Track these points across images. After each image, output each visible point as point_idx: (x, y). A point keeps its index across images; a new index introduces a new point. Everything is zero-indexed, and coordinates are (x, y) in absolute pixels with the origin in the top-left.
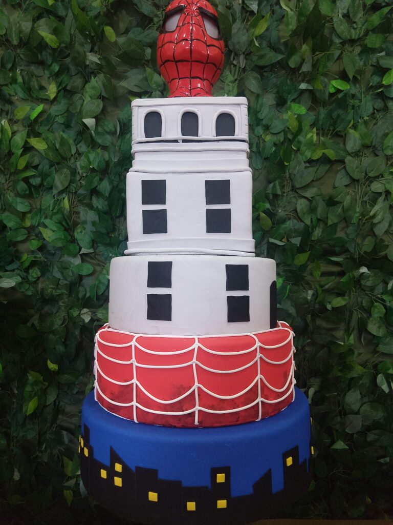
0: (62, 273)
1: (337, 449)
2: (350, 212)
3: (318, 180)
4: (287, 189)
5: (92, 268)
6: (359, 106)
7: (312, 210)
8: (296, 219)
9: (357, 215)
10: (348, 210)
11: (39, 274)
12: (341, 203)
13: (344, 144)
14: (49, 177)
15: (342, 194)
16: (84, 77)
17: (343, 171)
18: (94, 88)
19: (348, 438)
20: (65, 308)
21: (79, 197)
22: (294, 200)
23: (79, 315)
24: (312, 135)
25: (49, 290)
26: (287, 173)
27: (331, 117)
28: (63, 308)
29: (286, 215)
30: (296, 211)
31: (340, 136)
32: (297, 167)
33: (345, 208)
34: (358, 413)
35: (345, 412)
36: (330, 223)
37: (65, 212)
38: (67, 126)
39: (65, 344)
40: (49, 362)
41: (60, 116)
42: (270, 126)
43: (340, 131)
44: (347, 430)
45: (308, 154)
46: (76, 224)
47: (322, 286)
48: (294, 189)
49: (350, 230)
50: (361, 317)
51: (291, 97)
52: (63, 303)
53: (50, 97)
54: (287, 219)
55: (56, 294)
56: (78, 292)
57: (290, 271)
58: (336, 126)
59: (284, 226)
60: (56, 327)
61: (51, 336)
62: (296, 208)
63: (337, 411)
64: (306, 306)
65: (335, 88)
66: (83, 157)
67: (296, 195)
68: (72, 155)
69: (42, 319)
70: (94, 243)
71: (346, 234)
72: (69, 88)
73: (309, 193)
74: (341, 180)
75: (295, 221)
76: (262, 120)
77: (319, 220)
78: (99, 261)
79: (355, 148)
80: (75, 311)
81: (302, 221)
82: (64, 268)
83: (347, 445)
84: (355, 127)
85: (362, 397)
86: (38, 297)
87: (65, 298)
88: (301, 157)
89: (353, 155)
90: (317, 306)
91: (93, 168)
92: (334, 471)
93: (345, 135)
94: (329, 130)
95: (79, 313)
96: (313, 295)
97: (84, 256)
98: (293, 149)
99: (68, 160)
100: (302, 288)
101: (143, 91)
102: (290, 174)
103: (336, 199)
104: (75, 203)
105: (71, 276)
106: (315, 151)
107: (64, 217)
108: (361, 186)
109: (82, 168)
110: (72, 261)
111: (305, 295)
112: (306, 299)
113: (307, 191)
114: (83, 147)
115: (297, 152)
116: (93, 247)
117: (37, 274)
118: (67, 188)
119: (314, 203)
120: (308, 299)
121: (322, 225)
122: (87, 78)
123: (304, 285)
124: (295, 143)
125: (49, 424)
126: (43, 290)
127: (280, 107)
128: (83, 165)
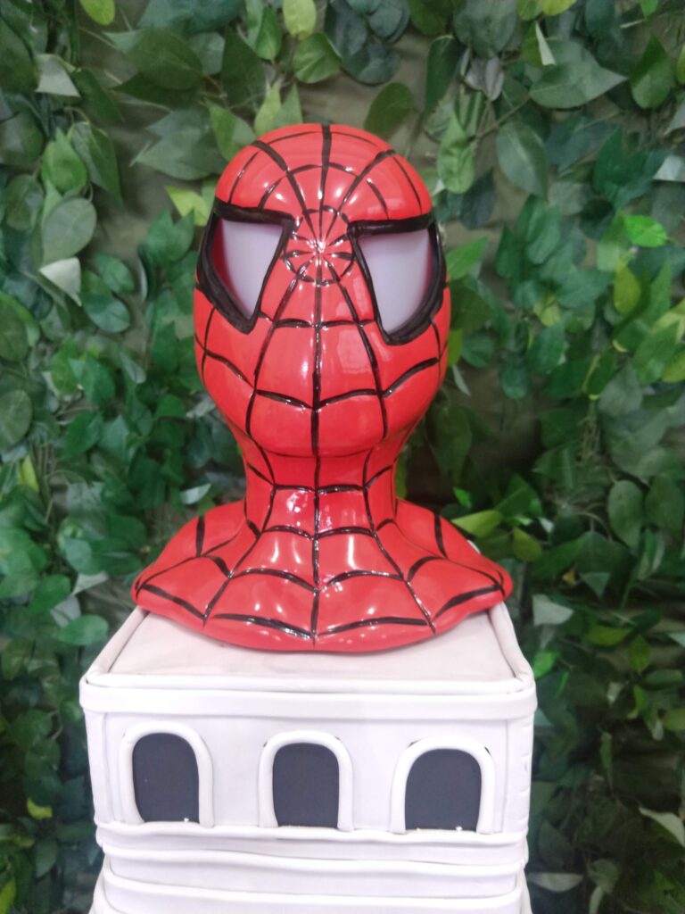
7: (646, 508)
8: (604, 532)
16: (40, 127)
18: (66, 163)
29: (579, 516)
30: (604, 509)
37: (29, 496)
39: (61, 777)
40: (30, 804)
42: (561, 284)
45: (656, 369)
46: (59, 515)
51: (626, 194)
52: (51, 682)
54: (580, 530)
55: (31, 666)
60: (37, 739)
61: (30, 757)
62: (606, 504)
67: (609, 468)
68: (30, 348)
75: (600, 537)
76: (538, 266)
81: (616, 538)
88: (635, 373)
96: (622, 693)
98: (616, 349)
104: (52, 468)
106: (675, 361)
107: (27, 509)
109: (58, 384)
114: (57, 328)
115: (625, 359)
118: (27, 434)
119: (654, 492)
120: (608, 700)
122: (46, 128)
124: (623, 335)
127: (592, 223)
128: (61, 378)
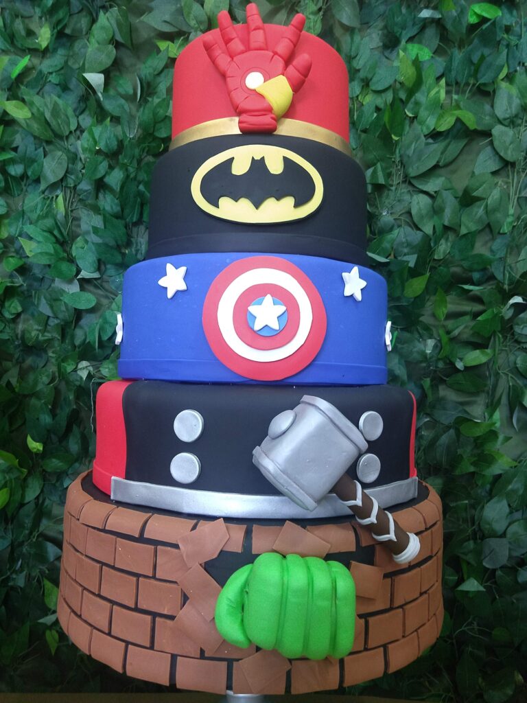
0: (51, 307)
1: (467, 592)
2: (499, 215)
3: (447, 165)
4: (396, 180)
5: (95, 299)
6: (517, 45)
7: (437, 211)
8: (410, 226)
9: (510, 219)
10: (495, 210)
11: (20, 309)
12: (484, 199)
13: (492, 106)
14: (35, 164)
15: (484, 185)
16: (91, 14)
17: (489, 149)
18: (103, 28)
19: (488, 576)
20: (57, 360)
21: (79, 195)
22: (407, 197)
23: (75, 370)
24: (440, 91)
25: (34, 334)
26: (398, 154)
27: (471, 62)
28: (53, 360)
29: (395, 219)
30: (409, 213)
31: (486, 93)
32: (413, 145)
33: (489, 208)
34: (504, 535)
35: (481, 534)
36: (463, 231)
37: (59, 217)
38: (64, 87)
39: (53, 413)
40: (29, 439)
41: (54, 74)
42: (371, 79)
43: (485, 84)
44: (484, 564)
45: (431, 123)
46: (73, 237)
47: (448, 333)
48: (407, 180)
49: (498, 244)
50: (513, 385)
51: (407, 34)
52: (53, 352)
53: (41, 46)
54: (396, 227)
55: (43, 338)
56: (73, 337)
57: (398, 308)
58: (479, 75)
59: (390, 237)
60: (40, 387)
61: (34, 401)
62: (410, 209)
63: (469, 531)
64: (424, 365)
65: (478, 16)
66: (85, 134)
67: (410, 188)
68: (71, 132)
69: (22, 375)
70: (100, 265)
71: (492, 251)
72: (68, 31)
73: (432, 186)
74: (484, 163)
75: (408, 229)
76: (359, 70)
77: (447, 228)
78: (107, 290)
79: (509, 111)
80: (69, 365)
81: (418, 229)
82: (55, 299)
83: (485, 587)
84: (510, 78)
85: (511, 513)
86: (16, 343)
87: (56, 345)
88: (420, 127)
89: (506, 123)
90: (441, 365)
91: (100, 149)
92: (463, 628)
93: (494, 91)
94: (467, 84)
95: (74, 367)
96: (435, 347)
97: (84, 283)
98: (407, 116)
99: (65, 138)
100: (417, 336)
101: (176, 30)
102: (401, 156)
103: (475, 194)
104: (75, 204)
105: (64, 311)
106: (442, 117)
107: (56, 224)
108: (518, 172)
109: (84, 150)
110: (67, 290)
111: (420, 346)
112: (423, 354)
113: (428, 182)
114: (86, 120)
115: (413, 119)
116: (99, 269)
117: (16, 309)
118: (62, 180)
119: (439, 201)
120: (426, 354)
121: (451, 236)
122: (94, 15)
123: (421, 331)
124: (410, 105)
125: (27, 532)
126: (23, 332)
127: (389, 51)
128: (86, 146)
